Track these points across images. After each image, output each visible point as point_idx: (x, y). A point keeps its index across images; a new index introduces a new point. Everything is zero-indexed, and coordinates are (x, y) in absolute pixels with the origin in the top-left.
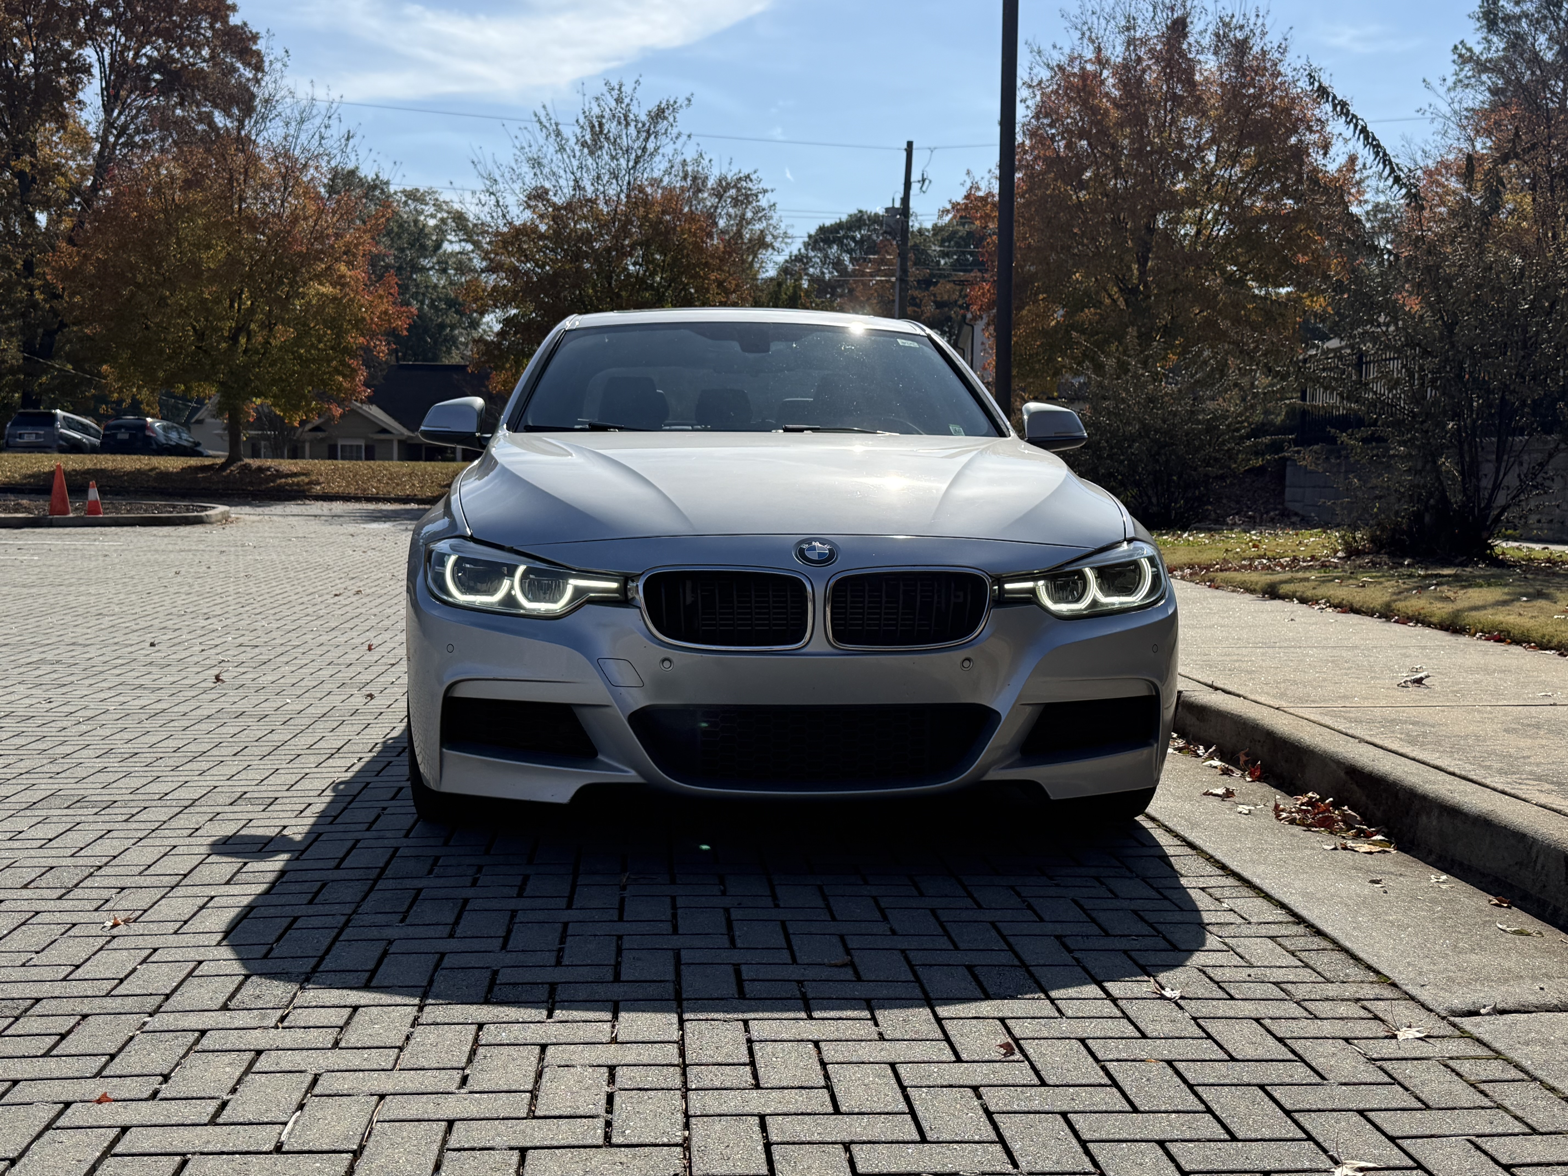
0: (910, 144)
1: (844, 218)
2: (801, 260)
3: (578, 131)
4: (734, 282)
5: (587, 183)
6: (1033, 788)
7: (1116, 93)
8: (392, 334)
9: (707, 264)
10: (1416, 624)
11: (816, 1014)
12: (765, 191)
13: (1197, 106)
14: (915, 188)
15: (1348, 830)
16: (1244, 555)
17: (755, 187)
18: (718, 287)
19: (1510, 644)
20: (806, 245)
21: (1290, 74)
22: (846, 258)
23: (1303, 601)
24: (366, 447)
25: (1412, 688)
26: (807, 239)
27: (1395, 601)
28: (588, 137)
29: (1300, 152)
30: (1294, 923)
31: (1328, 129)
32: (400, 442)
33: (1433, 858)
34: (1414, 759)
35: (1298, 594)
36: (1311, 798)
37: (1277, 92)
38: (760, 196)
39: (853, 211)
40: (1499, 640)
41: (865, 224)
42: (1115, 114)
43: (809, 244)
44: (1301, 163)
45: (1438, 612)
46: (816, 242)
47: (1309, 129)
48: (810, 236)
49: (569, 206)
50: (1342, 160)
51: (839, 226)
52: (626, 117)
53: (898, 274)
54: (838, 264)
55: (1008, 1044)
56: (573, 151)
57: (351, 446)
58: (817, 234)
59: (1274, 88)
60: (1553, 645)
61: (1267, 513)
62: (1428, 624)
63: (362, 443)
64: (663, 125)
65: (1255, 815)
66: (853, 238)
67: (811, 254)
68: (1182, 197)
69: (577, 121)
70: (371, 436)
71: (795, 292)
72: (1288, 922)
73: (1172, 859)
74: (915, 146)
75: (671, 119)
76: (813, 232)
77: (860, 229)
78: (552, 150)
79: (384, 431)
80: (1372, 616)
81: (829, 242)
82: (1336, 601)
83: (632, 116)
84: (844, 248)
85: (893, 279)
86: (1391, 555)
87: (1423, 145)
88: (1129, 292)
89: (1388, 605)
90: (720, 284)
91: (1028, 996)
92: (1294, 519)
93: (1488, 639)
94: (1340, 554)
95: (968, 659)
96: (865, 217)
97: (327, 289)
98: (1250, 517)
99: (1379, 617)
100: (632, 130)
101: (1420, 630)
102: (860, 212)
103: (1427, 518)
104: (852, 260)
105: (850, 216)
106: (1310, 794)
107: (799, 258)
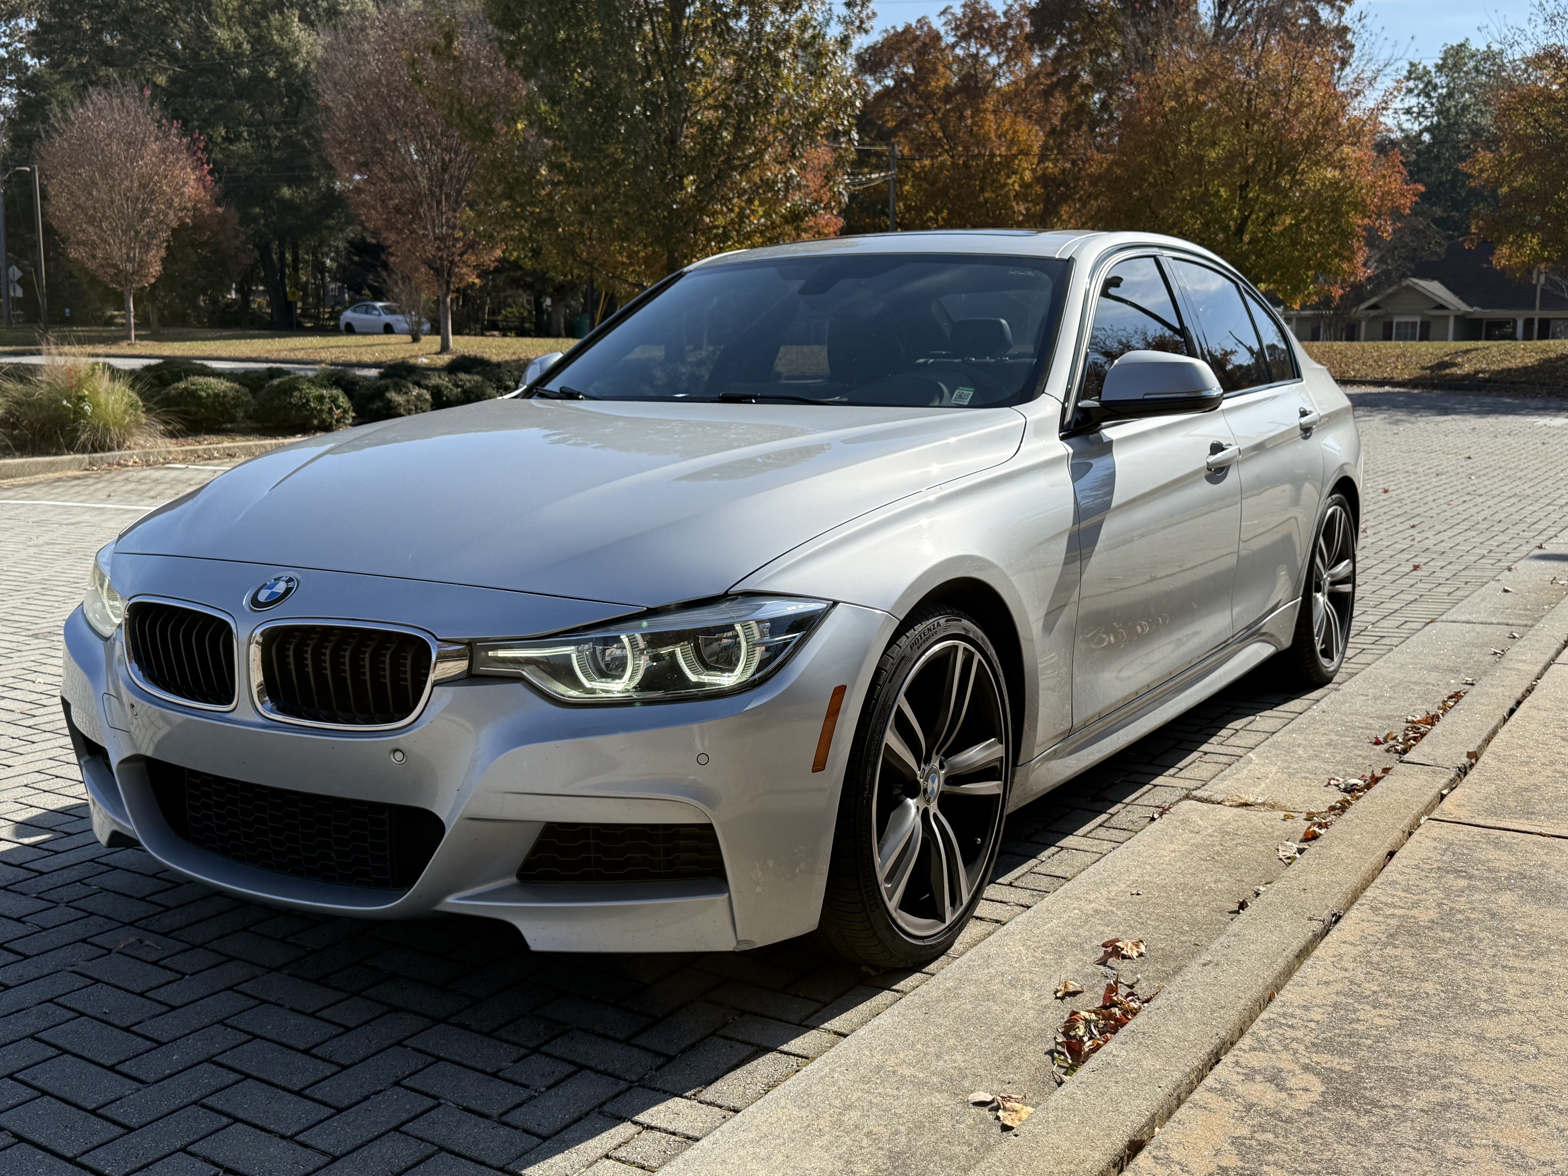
8: (1396, 214)
24: (1422, 323)
32: (1457, 318)
57: (1407, 323)
63: (1418, 319)
70: (1426, 312)
79: (1441, 307)
97: (1331, 173)
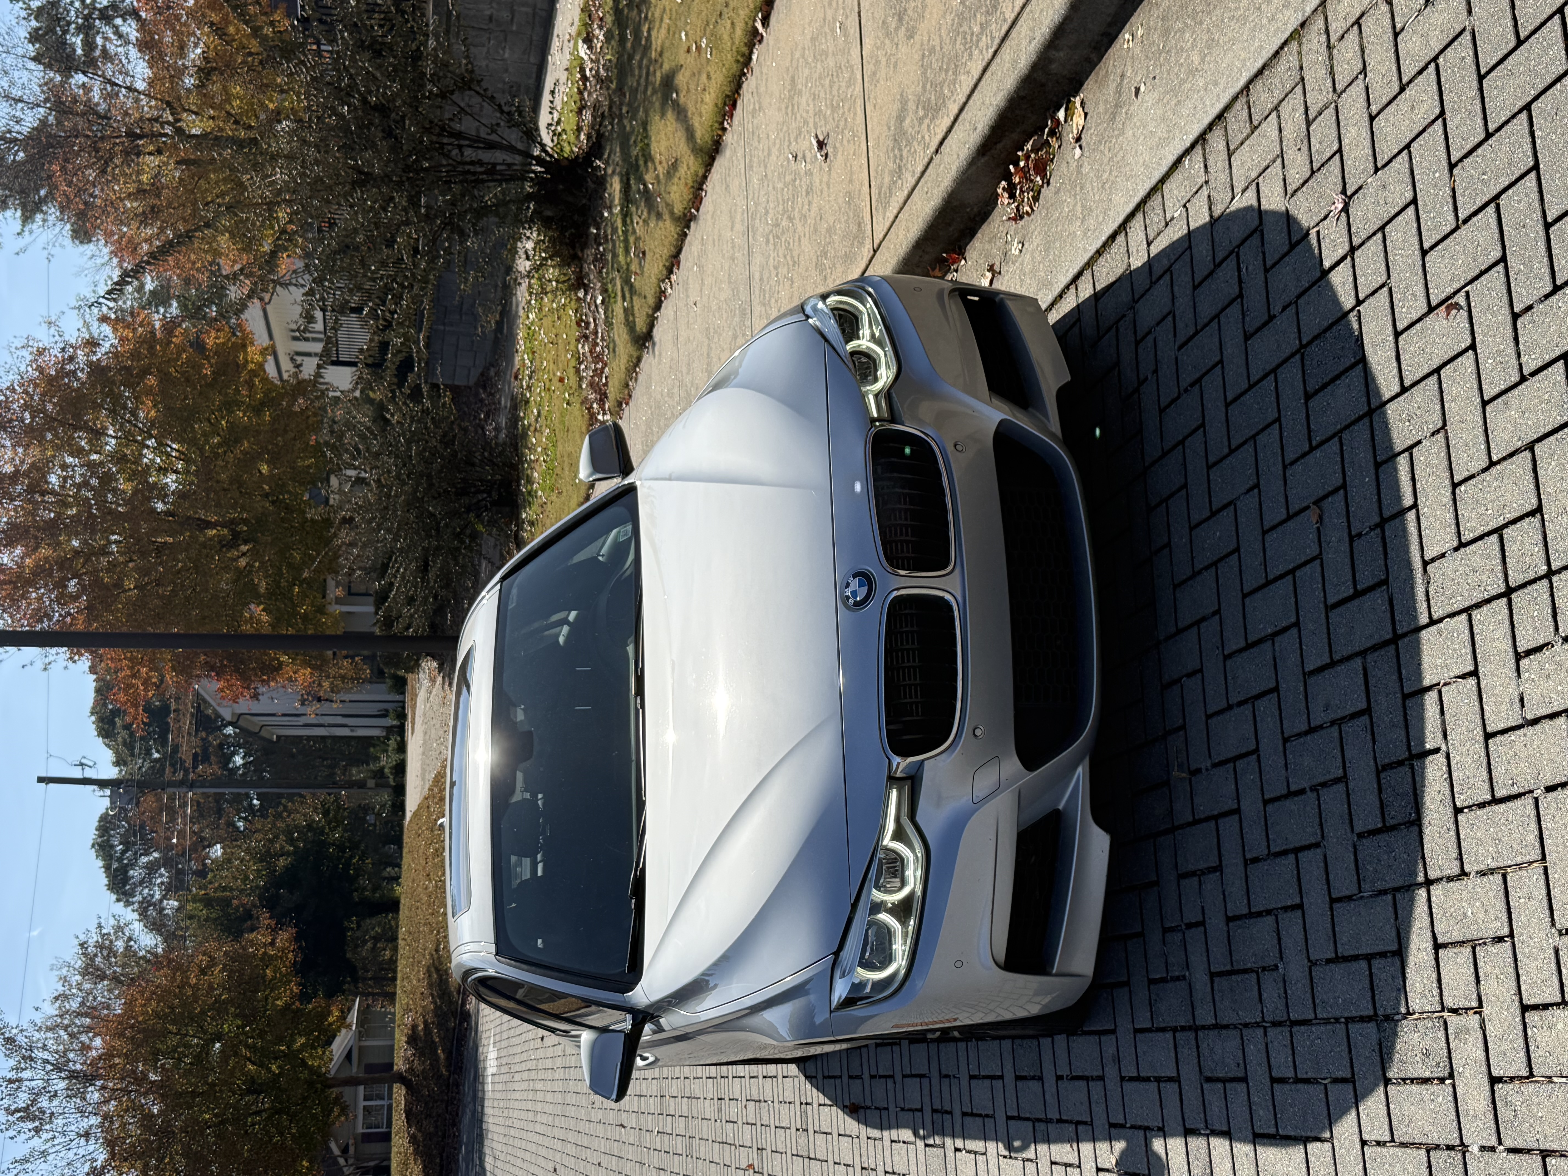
0: (41, 780)
1: (100, 863)
2: (146, 910)
3: (23, 1137)
4: (200, 957)
5: (85, 1124)
6: (1063, 394)
7: (19, 551)
9: (181, 987)
10: (702, 189)
11: (1408, 501)
12: (100, 926)
13: (40, 470)
14: (90, 774)
15: (1050, 146)
16: (575, 386)
17: (95, 938)
18: (205, 974)
19: (739, 94)
20: (128, 904)
21: (11, 377)
22: (144, 860)
23: (658, 307)
25: (829, 149)
26: (122, 904)
27: (672, 213)
28: (31, 1125)
29: (96, 369)
30: (1203, 145)
31: (73, 341)
33: (1094, 56)
34: (969, 97)
35: (650, 312)
36: (1004, 189)
37: (30, 390)
38: (104, 931)
39: (93, 853)
40: (734, 106)
41: (108, 840)
42: (44, 552)
43: (127, 901)
44: (108, 368)
45: (693, 169)
46: (125, 893)
47: (71, 359)
48: (118, 900)
49: (110, 1144)
50: (107, 329)
51: (107, 868)
52: (10, 1081)
53: (185, 790)
54: (151, 868)
55: (1447, 308)
56: (47, 1141)
58: (117, 893)
59: (26, 392)
60: (747, 52)
61: (482, 400)
62: (705, 177)
64: (21, 1040)
65: (1024, 237)
66: (123, 852)
67: (138, 898)
68: (140, 483)
69: (12, 1138)
71: (200, 901)
72: (1204, 149)
73: (1098, 288)
74: (43, 775)
75: (14, 1031)
76: (114, 897)
77: (112, 847)
78: (43, 1166)
80: (686, 235)
81: (126, 879)
82: (665, 272)
83: (9, 1075)
84: (132, 865)
85: (190, 794)
86: (584, 246)
87: (86, 258)
88: (236, 539)
89: (676, 219)
90: (203, 972)
91: (1355, 326)
92: (492, 372)
93: (731, 116)
94: (581, 294)
95: (955, 446)
96: (99, 840)
98: (487, 415)
99: (689, 227)
100: (26, 1074)
101: (709, 186)
102: (93, 846)
103: (549, 213)
104: (146, 854)
105: (97, 857)
106: (1000, 191)
107: (143, 913)
